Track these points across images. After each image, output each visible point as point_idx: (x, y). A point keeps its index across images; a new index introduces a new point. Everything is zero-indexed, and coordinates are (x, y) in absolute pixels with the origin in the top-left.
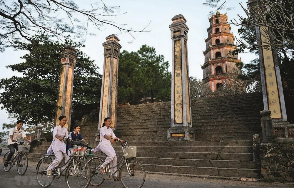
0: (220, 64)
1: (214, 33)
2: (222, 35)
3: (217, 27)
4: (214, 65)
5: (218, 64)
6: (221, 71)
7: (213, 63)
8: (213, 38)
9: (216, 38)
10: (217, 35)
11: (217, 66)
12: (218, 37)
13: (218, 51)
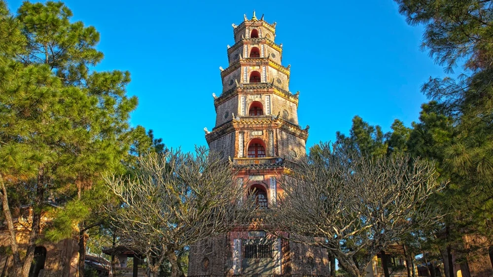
0: (260, 133)
1: (246, 57)
2: (267, 64)
3: (256, 46)
4: (244, 133)
5: (256, 132)
6: (259, 153)
7: (242, 129)
8: (245, 68)
9: (251, 68)
10: (254, 62)
11: (252, 137)
12: (256, 68)
13: (257, 100)
